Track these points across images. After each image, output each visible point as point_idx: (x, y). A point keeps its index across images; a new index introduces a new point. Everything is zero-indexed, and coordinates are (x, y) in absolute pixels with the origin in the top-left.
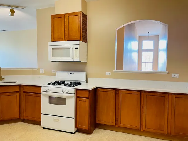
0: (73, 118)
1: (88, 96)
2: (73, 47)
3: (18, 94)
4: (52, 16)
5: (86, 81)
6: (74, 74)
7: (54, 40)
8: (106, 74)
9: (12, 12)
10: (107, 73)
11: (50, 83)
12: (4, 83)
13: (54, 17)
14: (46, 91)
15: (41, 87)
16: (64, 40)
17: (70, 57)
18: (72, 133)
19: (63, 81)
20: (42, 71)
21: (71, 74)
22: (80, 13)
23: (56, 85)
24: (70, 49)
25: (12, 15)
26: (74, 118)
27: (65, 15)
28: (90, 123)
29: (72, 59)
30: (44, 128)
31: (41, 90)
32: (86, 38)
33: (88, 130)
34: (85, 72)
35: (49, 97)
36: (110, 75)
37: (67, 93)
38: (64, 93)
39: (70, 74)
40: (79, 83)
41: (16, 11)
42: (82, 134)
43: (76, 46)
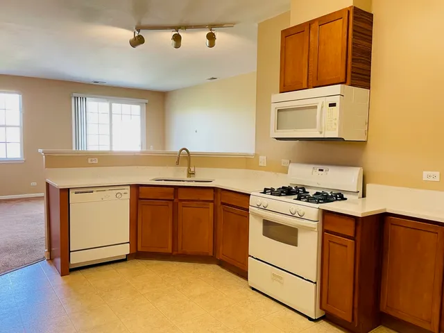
0: (312, 282)
1: (351, 234)
2: (323, 103)
3: (211, 205)
4: (283, 32)
5: (360, 194)
6: (329, 173)
7: (285, 89)
8: (425, 178)
9: (211, 37)
10: (425, 173)
11: (268, 189)
12: (192, 181)
13: (287, 34)
14: (258, 207)
15: (249, 195)
16: (306, 87)
17: (315, 127)
18: (310, 319)
19: (301, 188)
20: (263, 161)
21: (322, 170)
22: (349, 11)
23: (280, 195)
24: (316, 107)
25: (212, 45)
26: (316, 283)
27: (310, 23)
28: (356, 306)
29: (321, 133)
30: (253, 289)
31: (249, 202)
32: (366, 77)
33: (350, 324)
34: (359, 168)
35: (264, 220)
36: (437, 179)
37: (301, 217)
38: (292, 215)
39: (320, 170)
40: (340, 197)
41: (219, 35)
42: (335, 329)
43: (332, 100)
